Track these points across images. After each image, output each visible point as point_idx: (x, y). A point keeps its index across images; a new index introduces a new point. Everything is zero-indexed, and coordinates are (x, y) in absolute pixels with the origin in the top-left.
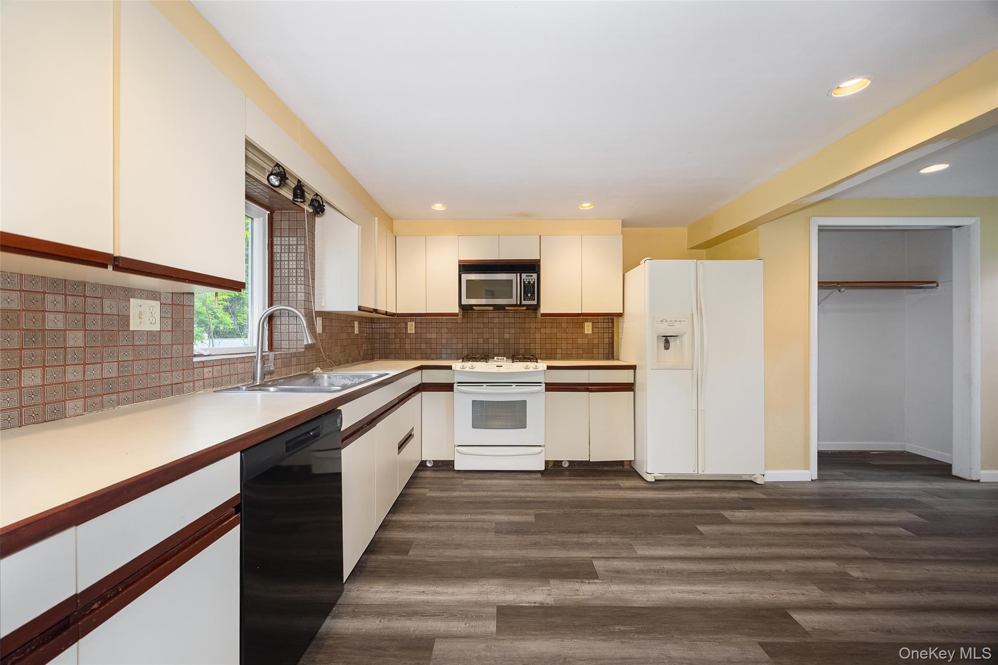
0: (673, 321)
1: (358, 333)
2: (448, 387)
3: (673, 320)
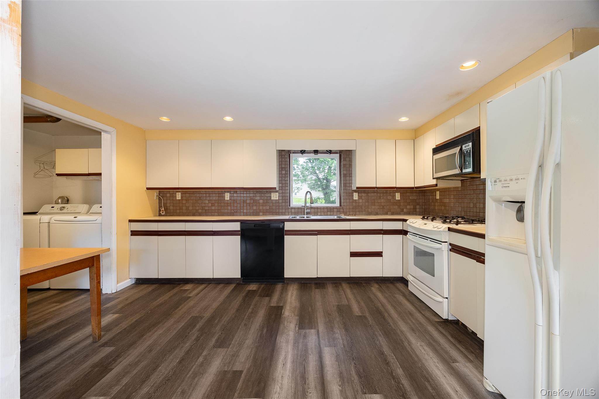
0: (508, 180)
1: (399, 199)
2: (404, 233)
3: (508, 178)
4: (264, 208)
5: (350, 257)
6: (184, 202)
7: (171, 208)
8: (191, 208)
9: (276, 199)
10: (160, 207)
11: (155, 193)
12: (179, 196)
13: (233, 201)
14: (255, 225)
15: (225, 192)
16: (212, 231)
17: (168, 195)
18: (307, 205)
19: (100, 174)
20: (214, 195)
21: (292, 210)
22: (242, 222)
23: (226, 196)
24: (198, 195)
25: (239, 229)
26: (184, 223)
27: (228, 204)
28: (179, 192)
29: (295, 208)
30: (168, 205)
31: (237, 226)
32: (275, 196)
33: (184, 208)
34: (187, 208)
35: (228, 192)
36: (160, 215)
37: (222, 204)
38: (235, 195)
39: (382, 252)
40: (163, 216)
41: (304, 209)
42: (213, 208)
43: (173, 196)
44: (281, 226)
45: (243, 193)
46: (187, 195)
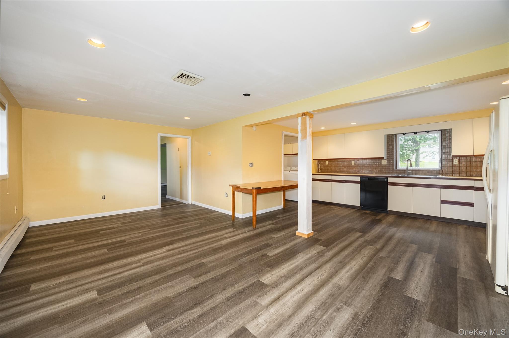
4: (377, 169)
5: (441, 203)
6: (330, 166)
7: (324, 169)
8: (333, 169)
9: (385, 164)
10: (318, 168)
11: (316, 161)
12: (327, 163)
13: (356, 166)
14: (368, 179)
15: (352, 160)
16: (345, 181)
17: (322, 162)
18: (408, 168)
19: (298, 154)
20: (345, 162)
21: (397, 171)
22: (361, 177)
23: (352, 163)
24: (337, 162)
25: (359, 180)
26: (331, 176)
27: (353, 167)
28: (327, 161)
29: (399, 170)
30: (322, 167)
31: (358, 179)
32: (384, 163)
33: (330, 169)
34: (331, 169)
35: (353, 160)
36: (318, 172)
37: (350, 167)
38: (358, 162)
39: (473, 203)
40: (320, 173)
41: (406, 171)
42: (345, 169)
43: (325, 163)
44: (386, 180)
45: (363, 161)
46: (331, 162)
